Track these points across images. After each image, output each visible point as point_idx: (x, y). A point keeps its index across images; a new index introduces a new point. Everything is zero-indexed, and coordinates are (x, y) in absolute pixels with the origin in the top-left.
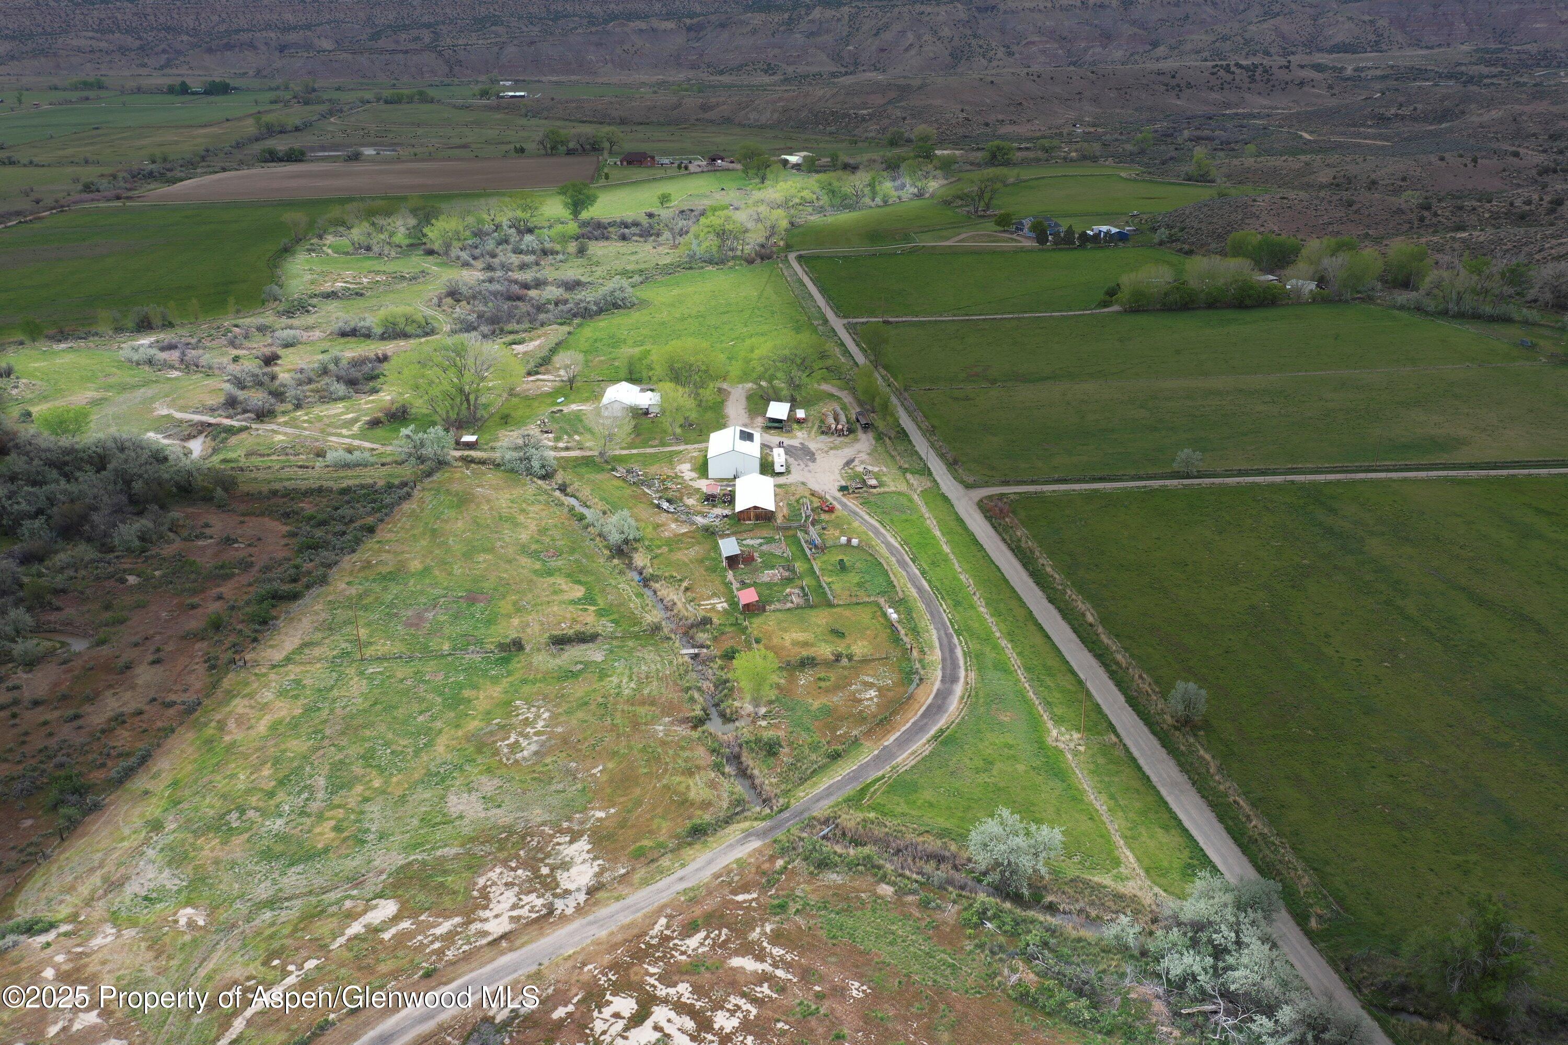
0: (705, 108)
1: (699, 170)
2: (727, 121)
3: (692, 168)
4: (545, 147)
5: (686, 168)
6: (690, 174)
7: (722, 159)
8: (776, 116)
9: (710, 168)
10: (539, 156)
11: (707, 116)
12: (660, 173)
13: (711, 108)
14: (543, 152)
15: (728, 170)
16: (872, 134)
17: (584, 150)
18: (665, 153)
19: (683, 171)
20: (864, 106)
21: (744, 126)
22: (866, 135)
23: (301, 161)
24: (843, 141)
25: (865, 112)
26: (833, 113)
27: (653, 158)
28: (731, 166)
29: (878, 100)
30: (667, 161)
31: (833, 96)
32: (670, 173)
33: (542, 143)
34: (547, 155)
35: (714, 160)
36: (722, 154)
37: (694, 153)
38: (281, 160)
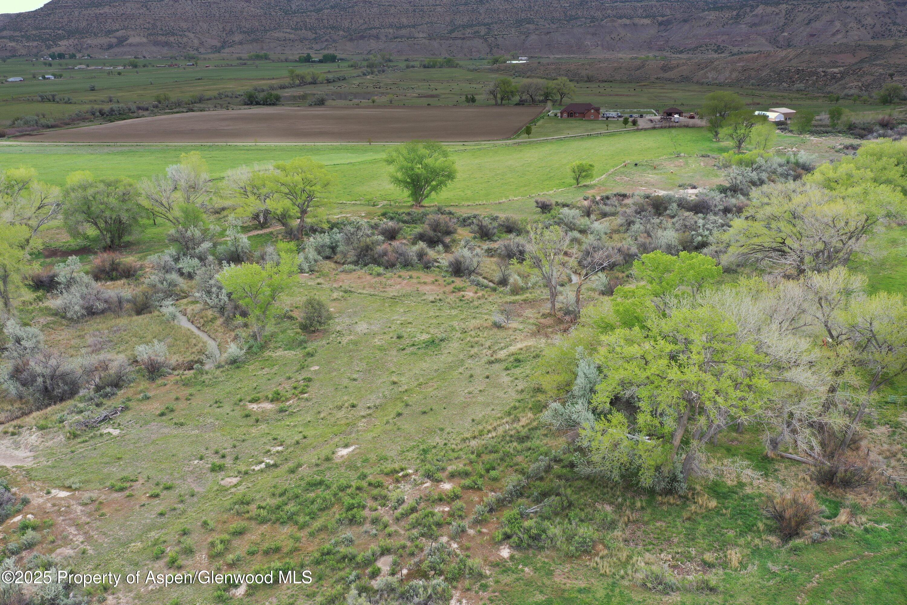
0: (665, 69)
1: (650, 125)
2: (685, 79)
3: (642, 123)
4: (495, 97)
5: (634, 123)
6: (638, 130)
7: (680, 114)
8: (735, 75)
9: (664, 124)
10: (488, 106)
11: (667, 75)
12: (600, 128)
13: (671, 69)
14: (493, 102)
15: (687, 126)
16: (852, 91)
17: (533, 101)
18: (615, 106)
19: (630, 127)
20: (834, 64)
21: (702, 84)
22: (846, 91)
23: (274, 104)
24: (817, 98)
25: (836, 70)
26: (798, 71)
27: (597, 110)
28: (691, 121)
29: (849, 59)
30: (614, 114)
31: (797, 56)
32: (612, 128)
33: (492, 93)
34: (496, 104)
35: (670, 114)
36: (680, 108)
37: (648, 107)
38: (258, 103)
